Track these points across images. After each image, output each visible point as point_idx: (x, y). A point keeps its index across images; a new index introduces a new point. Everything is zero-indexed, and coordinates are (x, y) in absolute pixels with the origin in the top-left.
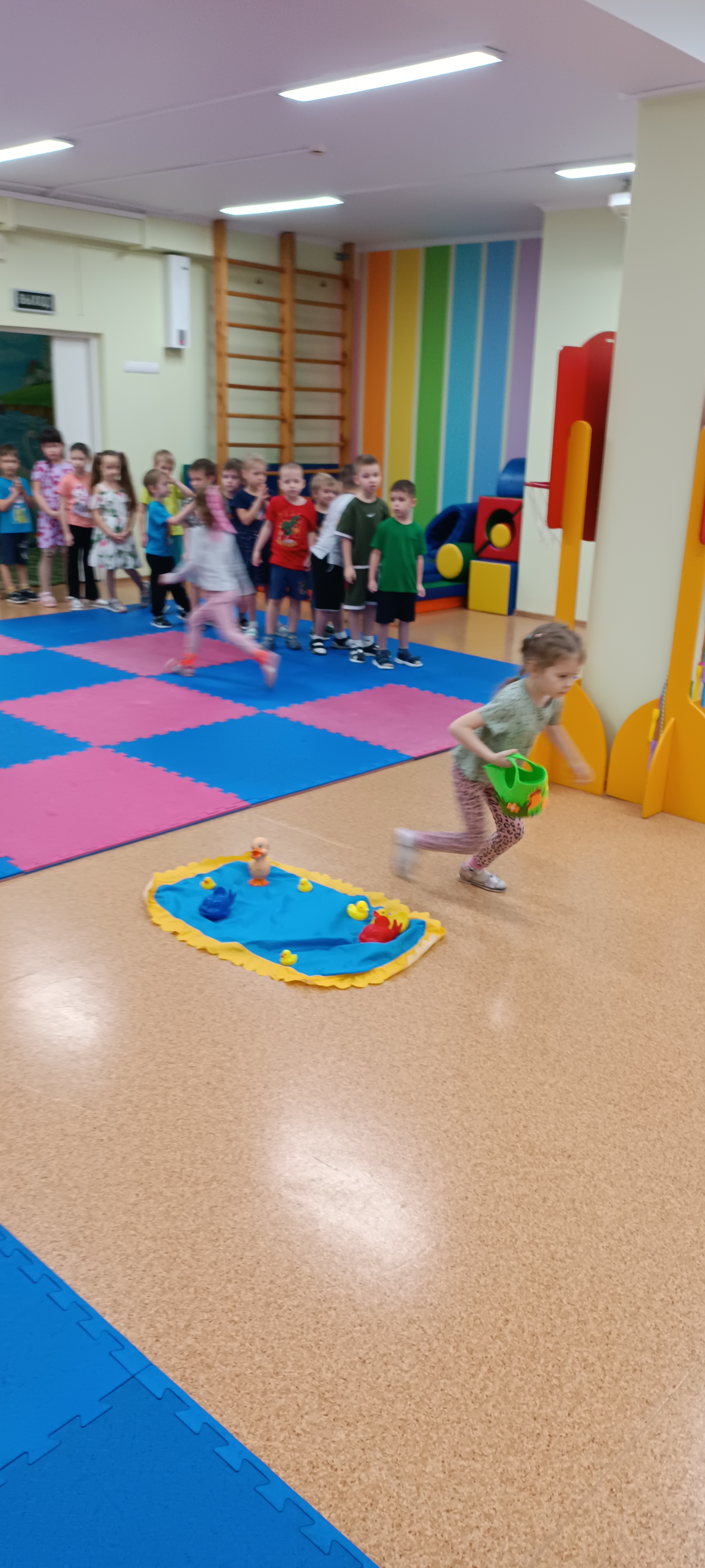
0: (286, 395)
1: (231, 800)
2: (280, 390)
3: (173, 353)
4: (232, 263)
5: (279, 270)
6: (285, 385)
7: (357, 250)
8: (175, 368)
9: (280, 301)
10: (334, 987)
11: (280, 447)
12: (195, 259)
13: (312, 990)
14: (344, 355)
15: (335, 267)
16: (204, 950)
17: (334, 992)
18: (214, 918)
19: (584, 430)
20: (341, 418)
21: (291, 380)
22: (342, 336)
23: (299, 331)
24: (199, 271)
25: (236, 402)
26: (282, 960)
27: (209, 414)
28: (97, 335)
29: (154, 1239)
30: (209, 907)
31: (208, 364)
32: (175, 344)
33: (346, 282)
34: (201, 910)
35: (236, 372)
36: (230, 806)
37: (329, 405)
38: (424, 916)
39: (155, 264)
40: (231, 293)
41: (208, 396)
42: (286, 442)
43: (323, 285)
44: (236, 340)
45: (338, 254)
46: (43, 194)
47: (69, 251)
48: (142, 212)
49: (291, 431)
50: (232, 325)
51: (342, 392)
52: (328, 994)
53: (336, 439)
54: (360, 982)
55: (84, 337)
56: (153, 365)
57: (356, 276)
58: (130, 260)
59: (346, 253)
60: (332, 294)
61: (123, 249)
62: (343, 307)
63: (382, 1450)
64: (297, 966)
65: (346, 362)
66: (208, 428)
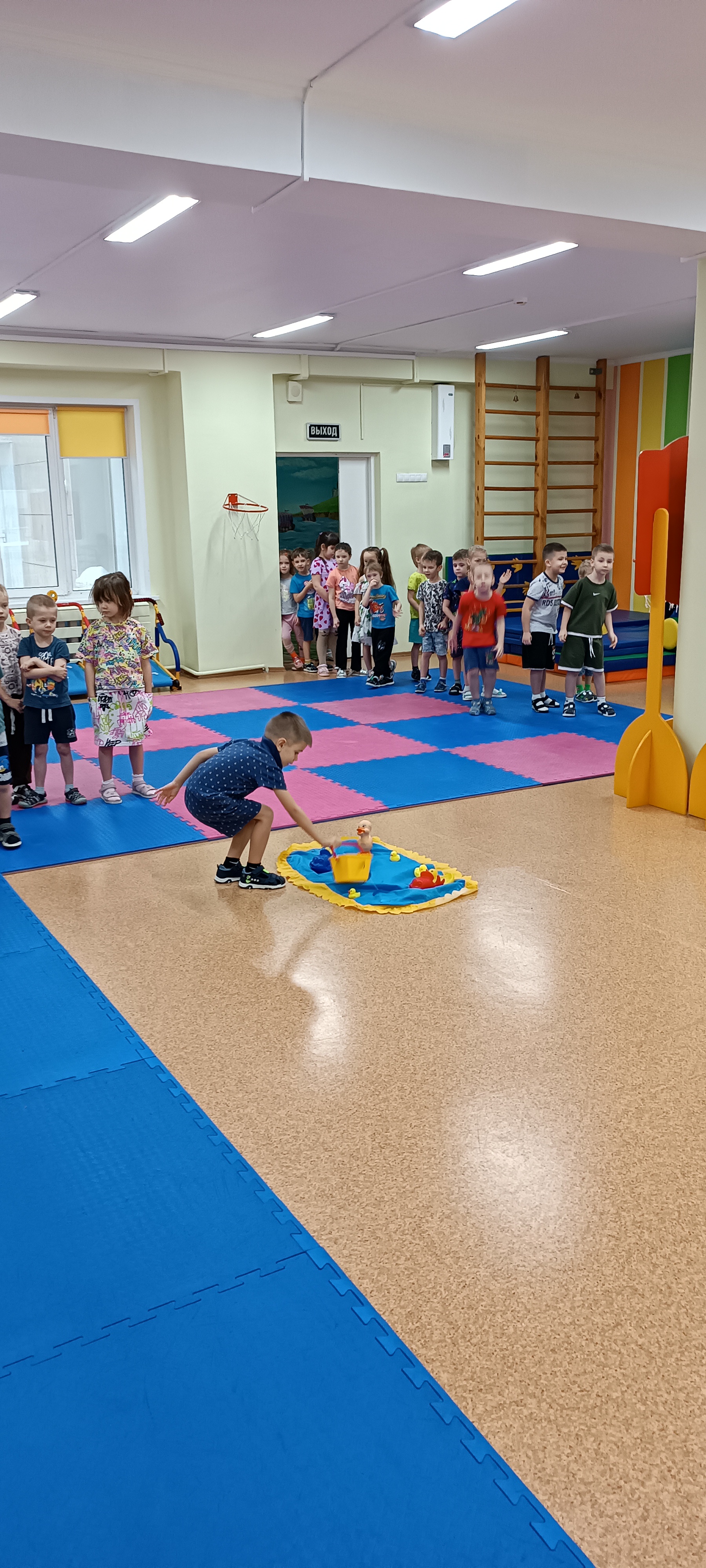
0: (540, 493)
1: (377, 805)
2: (535, 489)
3: (440, 464)
4: (489, 386)
5: (537, 388)
6: (539, 485)
7: (609, 364)
8: (441, 476)
9: (537, 414)
10: (375, 912)
11: (535, 538)
12: (459, 386)
14: (597, 455)
15: (590, 381)
17: (375, 915)
18: (319, 871)
19: (664, 514)
20: (594, 511)
21: (544, 481)
22: (596, 439)
23: (550, 438)
24: (465, 396)
25: (492, 502)
26: (350, 896)
27: (470, 512)
28: (377, 454)
30: (315, 863)
31: (470, 471)
32: (441, 457)
33: (599, 392)
34: (311, 864)
35: (492, 477)
36: (372, 808)
37: (584, 500)
38: (467, 879)
39: (426, 394)
40: (488, 412)
41: (470, 498)
42: (539, 534)
43: (577, 397)
44: (492, 450)
45: (591, 369)
46: (332, 350)
47: (353, 390)
48: (413, 354)
49: (544, 525)
50: (487, 438)
51: (595, 488)
53: (591, 531)
55: (365, 457)
56: (423, 476)
57: (609, 386)
58: (404, 391)
59: (599, 369)
60: (586, 403)
61: (399, 384)
62: (597, 414)
64: (357, 900)
65: (598, 462)
66: (470, 525)
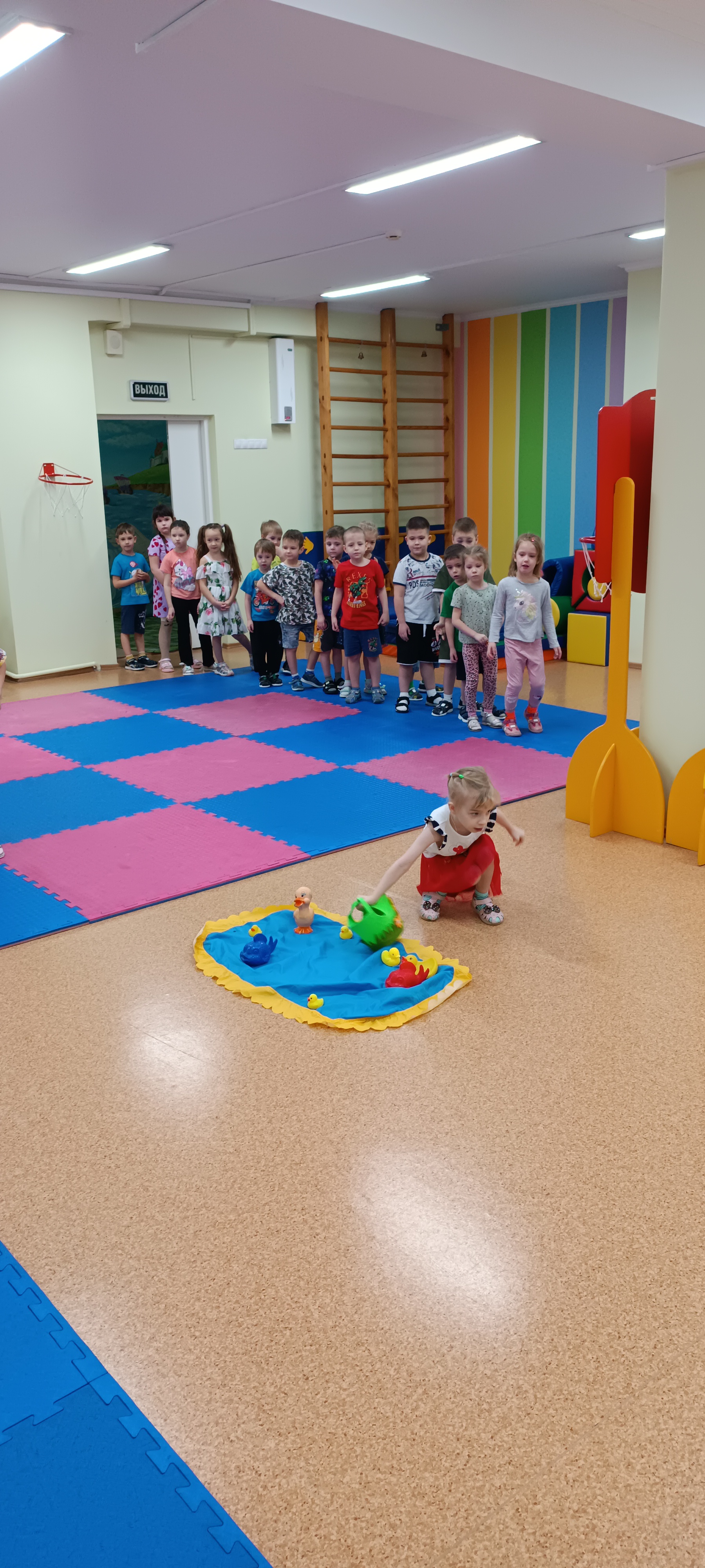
0: (390, 461)
1: (294, 852)
2: (385, 457)
3: (281, 428)
4: (333, 341)
5: (382, 345)
6: (389, 452)
7: (457, 319)
8: (282, 442)
9: (384, 374)
10: (353, 1029)
11: (387, 512)
12: (299, 341)
13: (332, 1033)
14: (447, 420)
15: (436, 338)
16: (239, 994)
17: (353, 1034)
18: (253, 964)
19: (628, 485)
20: (446, 481)
21: (394, 448)
22: (445, 402)
23: (399, 400)
24: (304, 351)
25: (341, 471)
26: (309, 1004)
27: (316, 483)
28: (210, 417)
29: (138, 1259)
30: (249, 954)
31: (314, 437)
32: (282, 420)
33: (447, 351)
34: (241, 956)
35: (340, 443)
36: (290, 857)
37: (433, 468)
38: (454, 963)
39: (263, 348)
40: (332, 370)
41: (315, 467)
42: (391, 507)
43: (424, 355)
44: (339, 413)
45: (437, 325)
46: (157, 293)
47: (182, 342)
48: (249, 301)
49: (396, 497)
50: (333, 399)
51: (446, 455)
52: (346, 1036)
53: (442, 502)
54: (379, 1025)
55: (197, 420)
56: (263, 442)
57: (457, 344)
58: (238, 345)
59: (446, 324)
60: (433, 362)
61: (232, 336)
62: (445, 375)
63: (307, 1460)
64: (322, 1010)
65: (449, 427)
66: (316, 497)
